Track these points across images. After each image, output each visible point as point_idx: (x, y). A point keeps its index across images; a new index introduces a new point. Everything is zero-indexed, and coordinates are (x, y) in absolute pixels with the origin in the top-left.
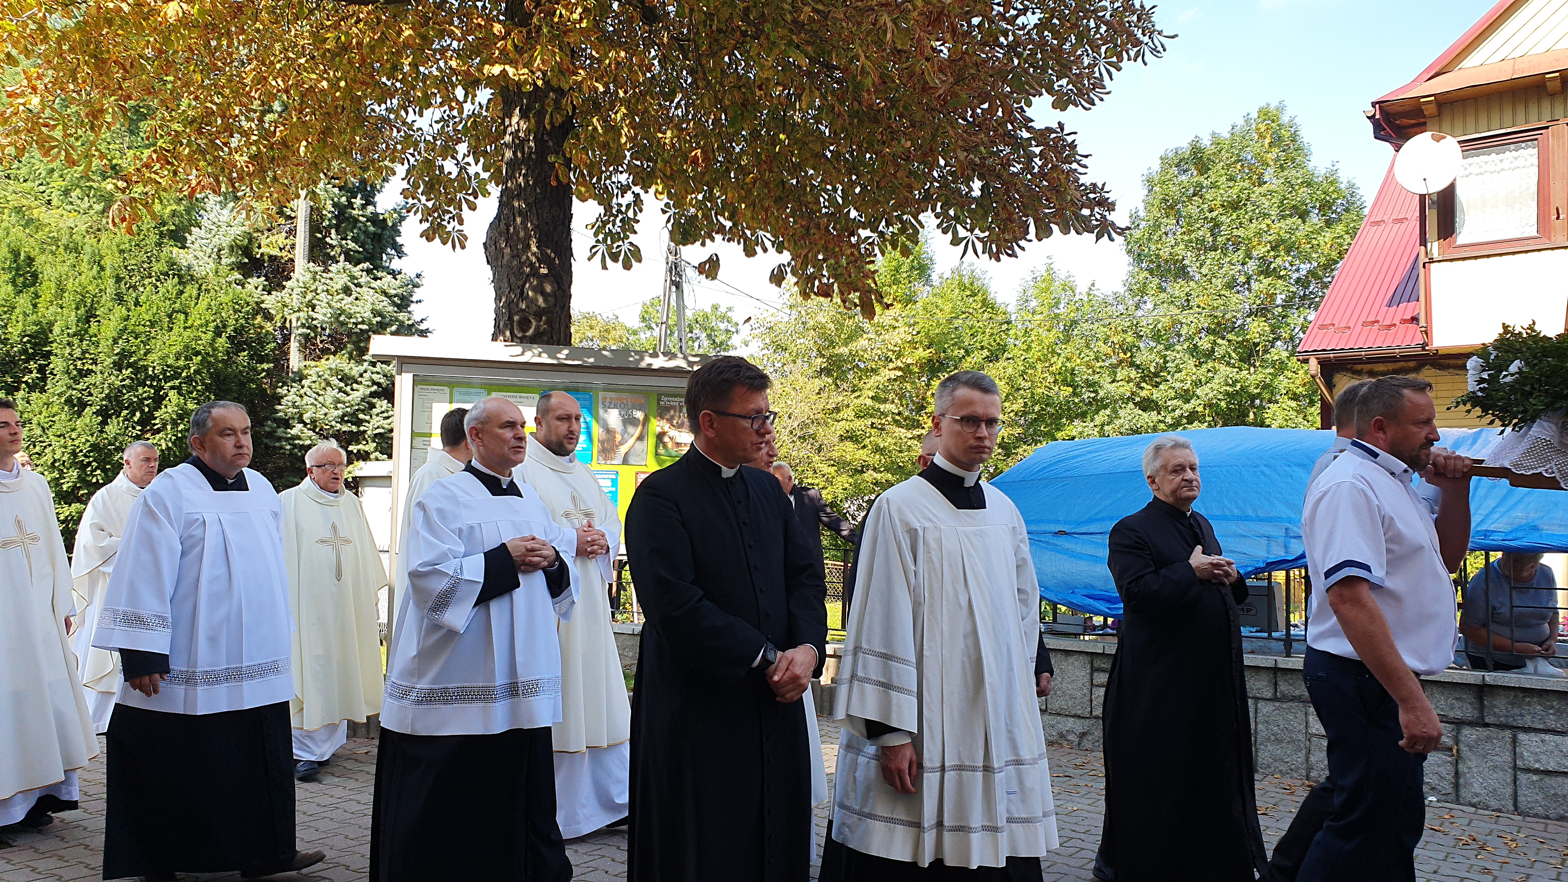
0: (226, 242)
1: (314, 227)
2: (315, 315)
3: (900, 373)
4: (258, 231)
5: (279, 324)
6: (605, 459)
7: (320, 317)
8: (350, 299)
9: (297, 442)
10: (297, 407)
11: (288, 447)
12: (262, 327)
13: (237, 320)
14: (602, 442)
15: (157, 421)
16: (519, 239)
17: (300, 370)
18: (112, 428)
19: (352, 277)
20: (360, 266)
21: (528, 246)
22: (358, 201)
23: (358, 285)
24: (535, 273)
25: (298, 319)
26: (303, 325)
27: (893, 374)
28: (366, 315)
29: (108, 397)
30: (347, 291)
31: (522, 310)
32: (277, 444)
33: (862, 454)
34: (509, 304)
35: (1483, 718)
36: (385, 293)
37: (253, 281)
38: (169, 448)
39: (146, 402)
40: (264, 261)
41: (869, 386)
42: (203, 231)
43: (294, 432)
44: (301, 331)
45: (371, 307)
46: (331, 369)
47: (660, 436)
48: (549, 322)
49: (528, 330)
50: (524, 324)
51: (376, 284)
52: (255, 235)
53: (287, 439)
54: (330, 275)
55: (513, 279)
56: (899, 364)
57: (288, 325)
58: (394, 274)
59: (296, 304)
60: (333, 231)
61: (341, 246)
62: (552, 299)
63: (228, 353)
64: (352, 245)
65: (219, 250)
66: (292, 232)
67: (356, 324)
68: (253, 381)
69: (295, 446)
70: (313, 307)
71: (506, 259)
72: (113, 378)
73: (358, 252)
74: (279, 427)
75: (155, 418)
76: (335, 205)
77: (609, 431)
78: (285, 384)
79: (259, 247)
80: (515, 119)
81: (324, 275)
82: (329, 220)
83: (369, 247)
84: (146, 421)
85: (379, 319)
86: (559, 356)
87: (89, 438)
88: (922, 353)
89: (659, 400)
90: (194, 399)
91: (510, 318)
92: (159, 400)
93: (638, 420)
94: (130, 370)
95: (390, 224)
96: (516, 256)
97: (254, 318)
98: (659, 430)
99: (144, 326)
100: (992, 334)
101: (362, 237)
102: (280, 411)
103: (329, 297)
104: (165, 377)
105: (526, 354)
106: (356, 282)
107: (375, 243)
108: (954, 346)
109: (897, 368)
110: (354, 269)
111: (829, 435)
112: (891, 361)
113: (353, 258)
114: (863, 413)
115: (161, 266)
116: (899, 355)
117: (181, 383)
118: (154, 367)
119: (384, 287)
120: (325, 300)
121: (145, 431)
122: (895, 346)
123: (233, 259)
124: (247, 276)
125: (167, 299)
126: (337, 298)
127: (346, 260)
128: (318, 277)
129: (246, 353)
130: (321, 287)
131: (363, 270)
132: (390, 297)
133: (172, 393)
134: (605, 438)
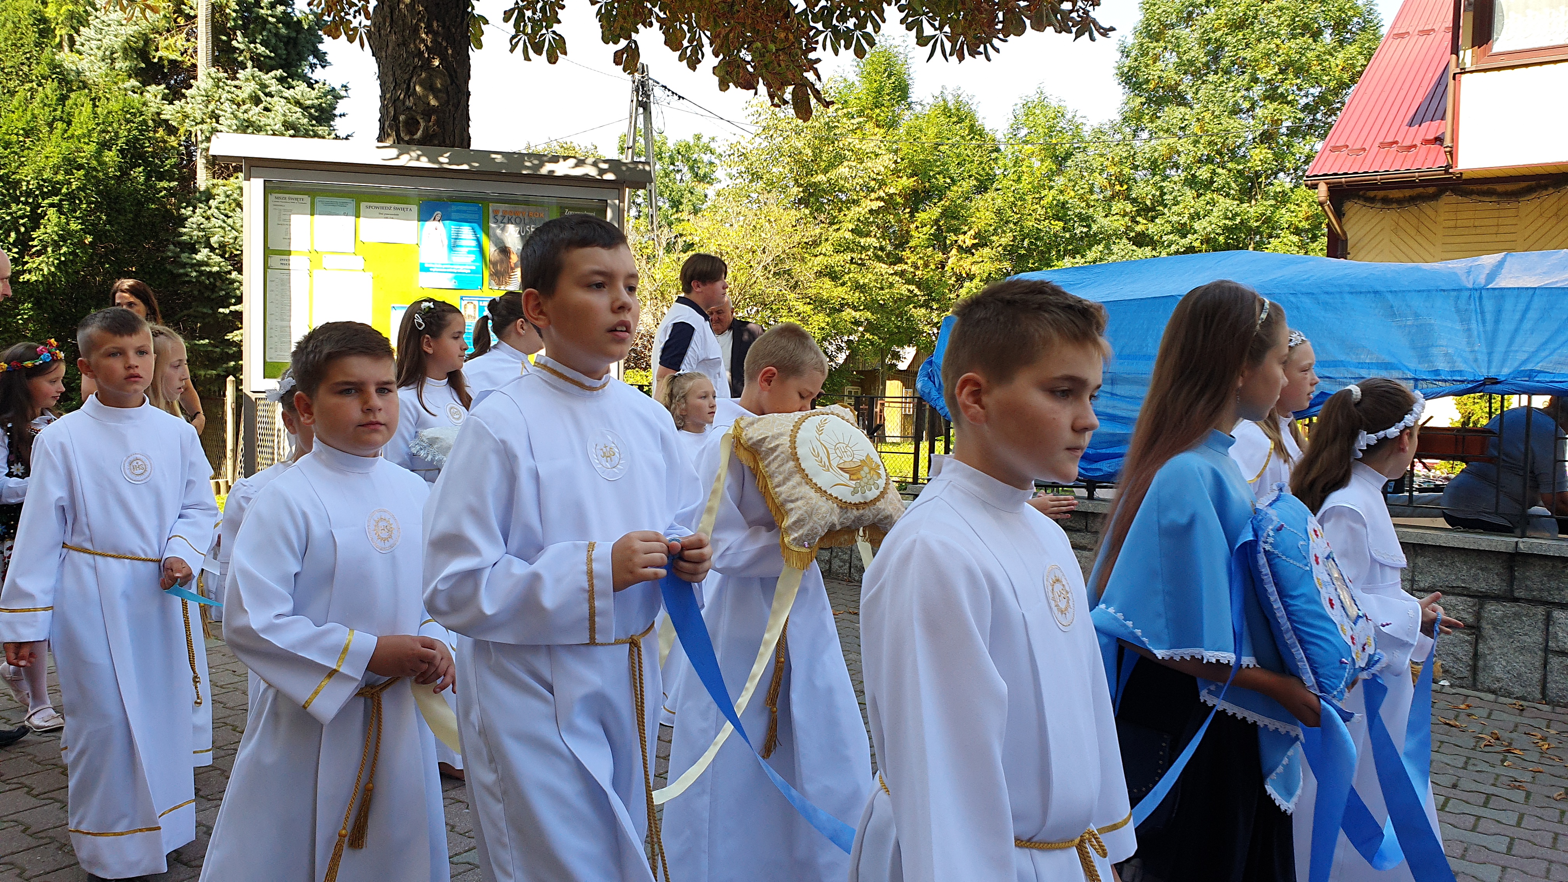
0: (119, 44)
1: (217, 27)
2: (219, 127)
3: (882, 204)
4: (157, 32)
5: (183, 138)
6: (500, 283)
7: (225, 129)
8: (258, 109)
9: (203, 268)
10: (203, 230)
11: (194, 274)
13: (129, 131)
14: (494, 264)
15: (35, 243)
16: (405, 24)
17: (208, 189)
19: (263, 86)
20: (272, 74)
21: (417, 32)
23: (269, 94)
24: (423, 63)
25: (202, 132)
27: (876, 205)
28: (276, 127)
30: (257, 101)
31: (409, 109)
32: (182, 271)
33: (841, 292)
34: (395, 101)
35: (1512, 591)
36: (298, 103)
37: (152, 88)
38: (51, 274)
39: (21, 221)
40: (163, 66)
41: (849, 218)
42: (92, 32)
43: (199, 257)
48: (440, 122)
49: (416, 132)
50: (412, 125)
51: (288, 93)
52: (152, 36)
53: (192, 266)
54: (236, 83)
55: (399, 72)
56: (882, 194)
57: (193, 139)
58: (312, 83)
59: (199, 116)
60: (239, 33)
61: (250, 51)
62: (447, 97)
63: (120, 169)
64: (261, 49)
65: (112, 53)
66: (193, 34)
68: (151, 201)
69: (201, 273)
70: (217, 119)
71: (390, 48)
73: (268, 57)
74: (182, 251)
75: (33, 240)
77: (504, 251)
78: (188, 204)
79: (157, 50)
81: (229, 82)
82: (234, 20)
83: (283, 51)
84: (23, 243)
88: (906, 182)
89: (562, 213)
90: (78, 218)
91: (395, 118)
92: (36, 219)
95: (307, 28)
96: (403, 44)
97: (152, 131)
99: (17, 134)
100: (981, 163)
101: (274, 41)
102: (185, 234)
103: (235, 107)
104: (42, 193)
105: (402, 157)
106: (267, 90)
107: (289, 48)
108: (939, 174)
109: (879, 199)
110: (264, 77)
111: (805, 271)
112: (873, 191)
113: (261, 64)
114: (842, 247)
115: (42, 69)
116: (882, 184)
117: (61, 200)
118: (28, 182)
119: (298, 97)
120: (229, 110)
121: (21, 254)
122: (878, 174)
123: (128, 63)
124: (145, 83)
125: (45, 105)
126: (244, 108)
127: (254, 67)
128: (221, 84)
129: (141, 169)
130: (225, 96)
131: (275, 78)
132: (305, 108)
133: (52, 210)
134: (498, 258)
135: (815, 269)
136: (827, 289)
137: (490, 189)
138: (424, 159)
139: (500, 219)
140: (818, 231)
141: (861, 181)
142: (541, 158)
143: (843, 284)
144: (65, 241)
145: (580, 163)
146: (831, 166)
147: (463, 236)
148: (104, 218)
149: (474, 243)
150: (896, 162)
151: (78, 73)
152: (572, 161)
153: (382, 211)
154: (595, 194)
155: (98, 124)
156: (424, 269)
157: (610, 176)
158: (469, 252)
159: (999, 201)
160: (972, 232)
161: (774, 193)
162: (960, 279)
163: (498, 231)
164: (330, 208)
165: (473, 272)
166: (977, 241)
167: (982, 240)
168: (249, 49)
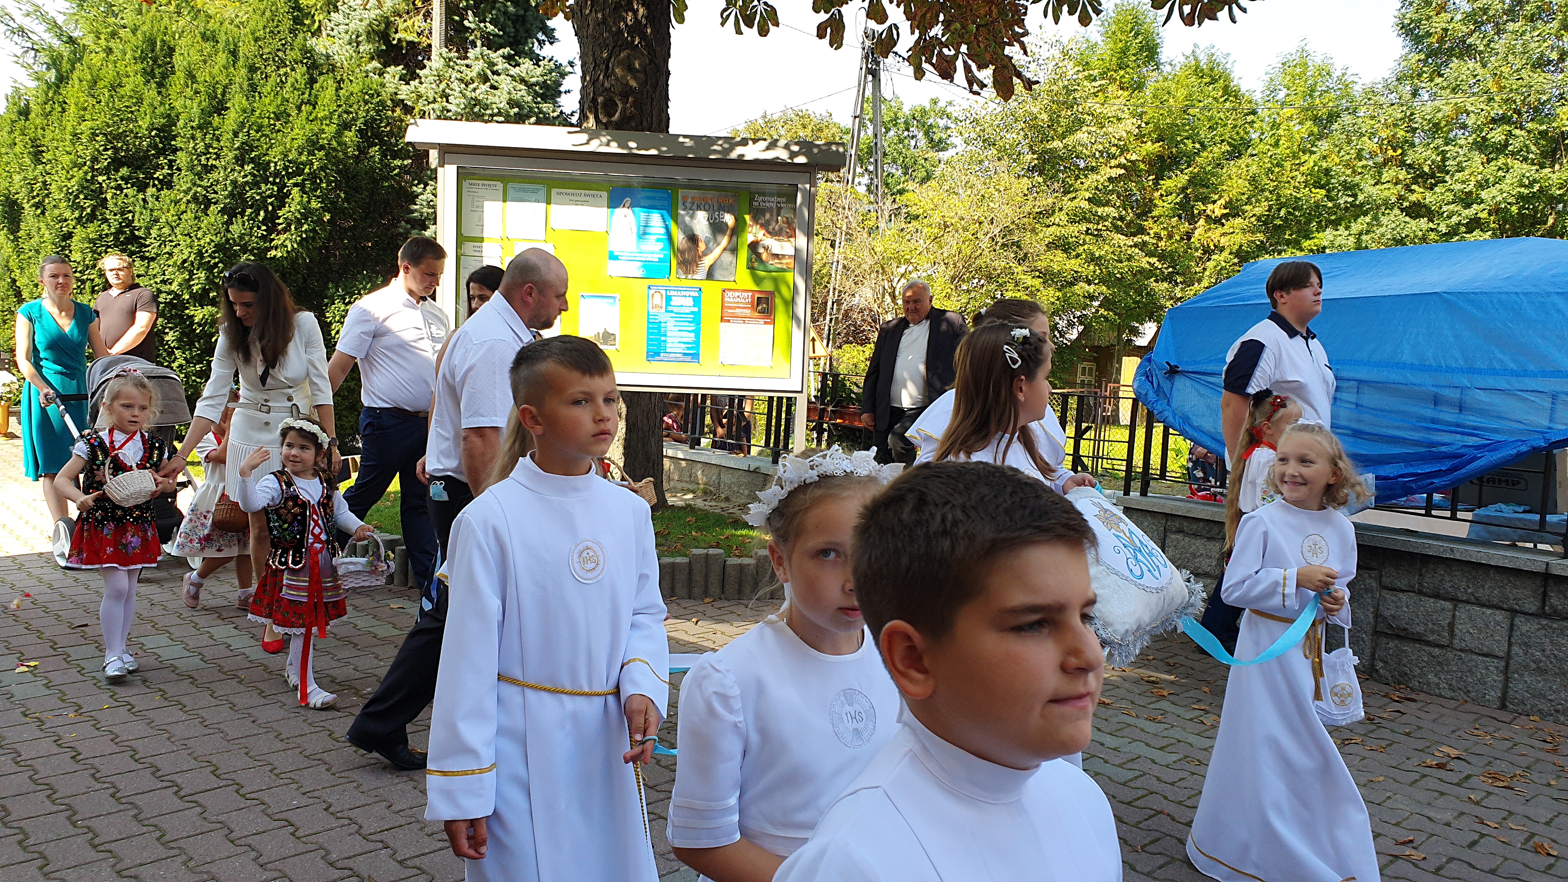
0: (363, 27)
1: (451, 7)
2: (449, 107)
3: (1123, 171)
4: (394, 14)
6: (686, 273)
7: (455, 108)
10: (432, 207)
13: (367, 112)
14: (683, 252)
15: (281, 221)
18: (237, 228)
19: (491, 64)
20: (500, 52)
23: (495, 73)
24: (623, 43)
27: (1115, 173)
28: (501, 106)
29: (231, 195)
30: (485, 79)
31: (607, 90)
33: (1073, 264)
34: (594, 82)
36: (523, 81)
37: (391, 69)
38: (297, 250)
39: (269, 201)
40: (402, 48)
41: (1086, 186)
48: (638, 104)
49: (613, 115)
50: (610, 107)
51: (513, 71)
52: (393, 18)
54: (466, 61)
55: (600, 53)
56: (1123, 161)
58: (537, 60)
59: (431, 95)
60: (471, 13)
61: (480, 30)
62: (642, 77)
63: (359, 148)
64: (491, 28)
65: (358, 36)
66: (428, 15)
68: (385, 178)
70: (447, 97)
71: (592, 27)
72: (236, 174)
73: (497, 35)
74: (413, 228)
75: (279, 218)
77: (693, 239)
78: (421, 182)
79: (396, 32)
81: (459, 61)
83: (511, 29)
84: (271, 220)
85: (516, 110)
86: (632, 144)
87: (214, 238)
88: (1150, 148)
89: (752, 200)
90: (318, 197)
91: (594, 100)
92: (282, 198)
93: (727, 225)
94: (251, 165)
95: (533, 4)
96: (602, 23)
97: (389, 111)
98: (750, 238)
99: (269, 118)
100: (1235, 126)
101: (502, 19)
102: (416, 211)
103: (463, 86)
104: (288, 173)
105: (592, 142)
106: (495, 68)
107: (518, 26)
108: (1188, 138)
109: (1119, 166)
110: (493, 55)
111: (1035, 243)
112: (1114, 157)
113: (491, 43)
114: (1077, 217)
115: (295, 54)
116: (1124, 150)
117: (304, 180)
118: (276, 163)
119: (523, 75)
120: (458, 89)
121: (270, 231)
122: (1119, 140)
123: (370, 46)
124: (386, 65)
125: (295, 89)
126: (472, 86)
127: (483, 45)
128: (451, 64)
129: (377, 148)
130: (455, 75)
131: (503, 57)
132: (530, 86)
133: (296, 189)
134: (686, 246)
135: (1047, 240)
136: (1058, 261)
137: (680, 175)
138: (614, 144)
139: (688, 205)
140: (1050, 201)
141: (1100, 147)
142: (731, 142)
143: (1078, 256)
144: (306, 219)
145: (773, 145)
146: (1070, 131)
147: (652, 223)
148: (343, 195)
149: (663, 231)
150: (1139, 127)
151: (328, 57)
152: (763, 144)
153: (571, 197)
154: (785, 179)
155: (339, 106)
156: (613, 257)
157: (801, 160)
158: (658, 240)
159: (1254, 169)
160: (1222, 201)
161: (1005, 162)
162: (1208, 252)
163: (687, 219)
164: (521, 195)
165: (661, 261)
166: (1227, 211)
167: (1234, 210)
168: (480, 28)
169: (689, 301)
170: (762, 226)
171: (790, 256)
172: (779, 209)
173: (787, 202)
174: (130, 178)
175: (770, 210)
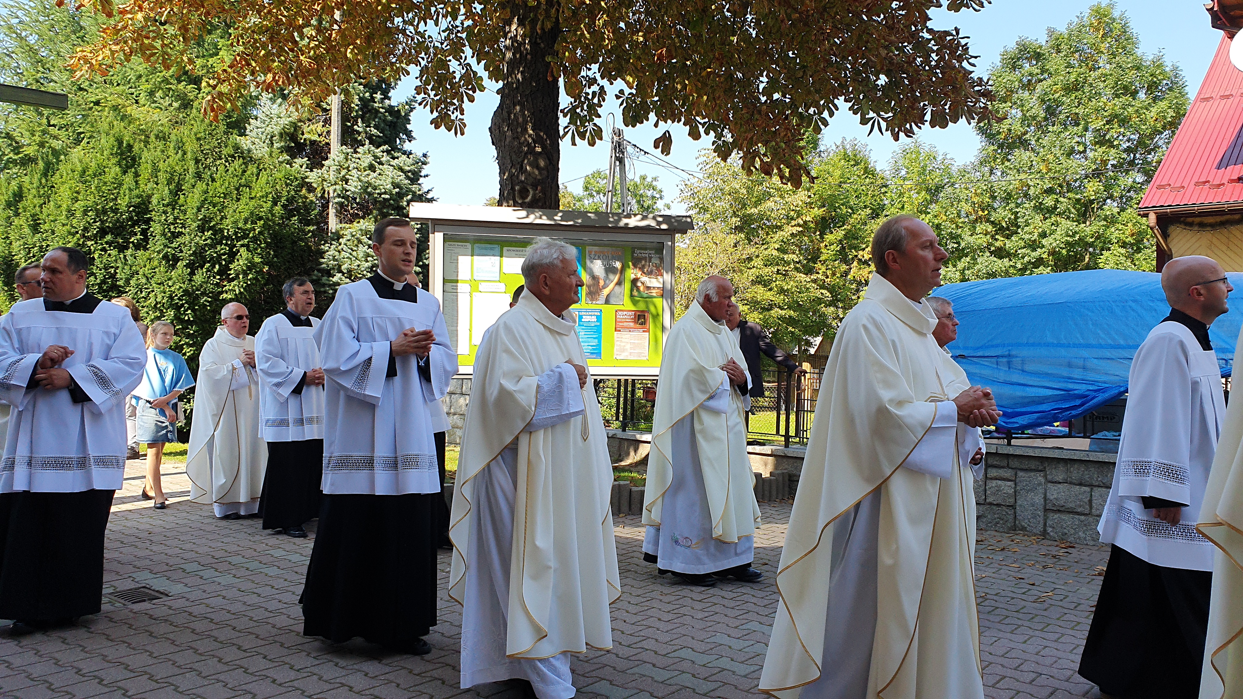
0: (277, 130)
1: (345, 117)
2: (348, 188)
3: (801, 229)
4: (300, 121)
5: (319, 195)
6: (592, 300)
7: (353, 189)
8: (375, 175)
10: (336, 260)
12: (306, 198)
13: (288, 192)
14: (589, 287)
15: (232, 272)
16: (518, 123)
17: (337, 231)
18: (198, 278)
19: (376, 157)
20: (381, 148)
21: (526, 130)
22: (378, 96)
23: (381, 163)
24: (532, 151)
25: (335, 190)
26: (339, 196)
27: (795, 230)
28: (388, 187)
29: (194, 252)
30: (372, 168)
31: (522, 182)
33: (769, 295)
34: (511, 176)
36: (401, 169)
37: (299, 161)
38: (241, 293)
39: (223, 257)
40: (307, 145)
41: (775, 240)
42: (258, 122)
43: (335, 279)
44: (337, 200)
45: (389, 180)
46: (361, 230)
47: (634, 282)
48: (543, 191)
49: (527, 198)
50: (524, 193)
51: (394, 162)
52: (299, 124)
53: (330, 285)
54: (358, 155)
55: (514, 157)
56: (800, 221)
57: (326, 195)
58: (408, 154)
59: (332, 179)
60: (360, 120)
61: (366, 133)
62: (545, 172)
63: (282, 218)
64: (374, 131)
65: (272, 137)
66: (327, 122)
67: (380, 194)
68: (302, 240)
70: (347, 181)
71: (508, 140)
72: (198, 238)
73: (379, 136)
74: (323, 276)
75: (230, 270)
76: (360, 99)
77: (594, 278)
78: (326, 242)
79: (303, 134)
80: (514, 27)
81: (354, 155)
82: (357, 111)
83: (388, 133)
84: (224, 272)
85: (397, 190)
86: (556, 218)
87: (182, 285)
88: (817, 212)
89: (633, 252)
90: (259, 254)
91: (513, 189)
92: (233, 255)
93: (617, 269)
94: (211, 232)
95: (403, 114)
96: (516, 138)
97: (301, 191)
98: (633, 276)
99: (219, 197)
100: (874, 196)
101: (382, 125)
102: (323, 263)
103: (360, 173)
104: (237, 238)
106: (380, 160)
107: (391, 130)
108: (842, 205)
109: (799, 225)
110: (377, 151)
111: (743, 280)
112: (792, 219)
113: (375, 142)
114: (770, 262)
115: (230, 150)
116: (800, 214)
117: (249, 242)
118: (228, 230)
119: (401, 165)
120: (356, 176)
121: (223, 279)
122: (796, 206)
123: (282, 143)
124: (294, 157)
126: (366, 174)
127: (370, 143)
128: (348, 157)
129: (296, 218)
130: (352, 165)
131: (383, 151)
132: (405, 173)
133: (242, 250)
134: (591, 283)
135: (751, 278)
136: (760, 293)
137: (588, 237)
140: (753, 250)
141: (784, 212)
142: (620, 216)
143: (770, 290)
144: (251, 270)
145: (644, 218)
146: (761, 201)
148: (273, 253)
150: (809, 197)
152: (639, 217)
153: (516, 252)
154: (655, 239)
157: (664, 227)
164: (483, 251)
168: (366, 131)
169: (594, 319)
170: (640, 268)
171: (658, 288)
172: (650, 258)
173: (656, 253)
174: (112, 242)
175: (645, 259)
